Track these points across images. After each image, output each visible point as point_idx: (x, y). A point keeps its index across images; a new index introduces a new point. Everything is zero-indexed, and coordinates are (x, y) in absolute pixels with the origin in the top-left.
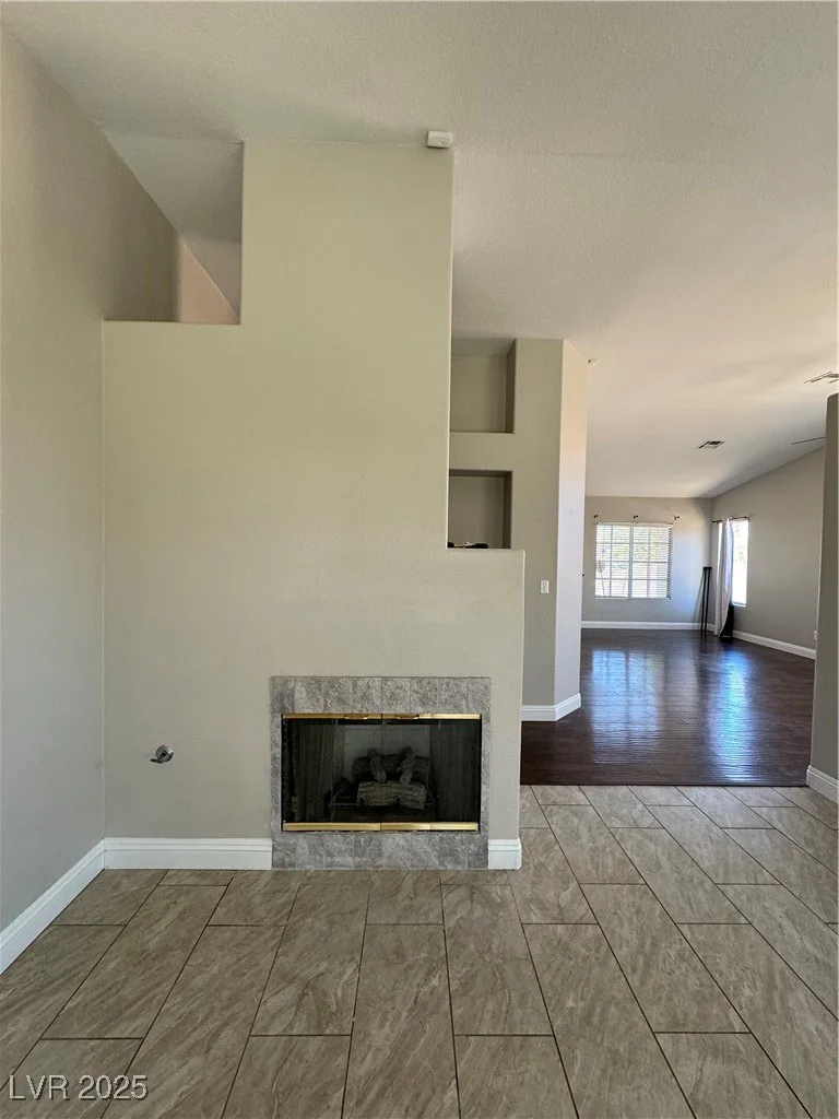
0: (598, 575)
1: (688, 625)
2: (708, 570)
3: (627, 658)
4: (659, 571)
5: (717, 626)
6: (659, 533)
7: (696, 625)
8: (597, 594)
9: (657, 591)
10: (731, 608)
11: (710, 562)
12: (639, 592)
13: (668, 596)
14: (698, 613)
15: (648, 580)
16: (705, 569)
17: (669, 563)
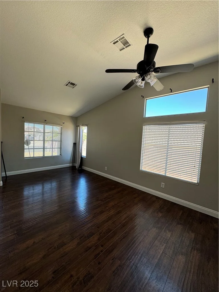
0: (26, 147)
1: (68, 165)
2: (75, 144)
3: (43, 185)
4: (56, 145)
5: (77, 165)
6: (57, 129)
7: (71, 165)
8: (25, 156)
9: (56, 153)
10: (82, 158)
11: (76, 141)
12: (48, 154)
13: (60, 155)
14: (71, 160)
15: (52, 148)
16: (74, 143)
17: (61, 141)
